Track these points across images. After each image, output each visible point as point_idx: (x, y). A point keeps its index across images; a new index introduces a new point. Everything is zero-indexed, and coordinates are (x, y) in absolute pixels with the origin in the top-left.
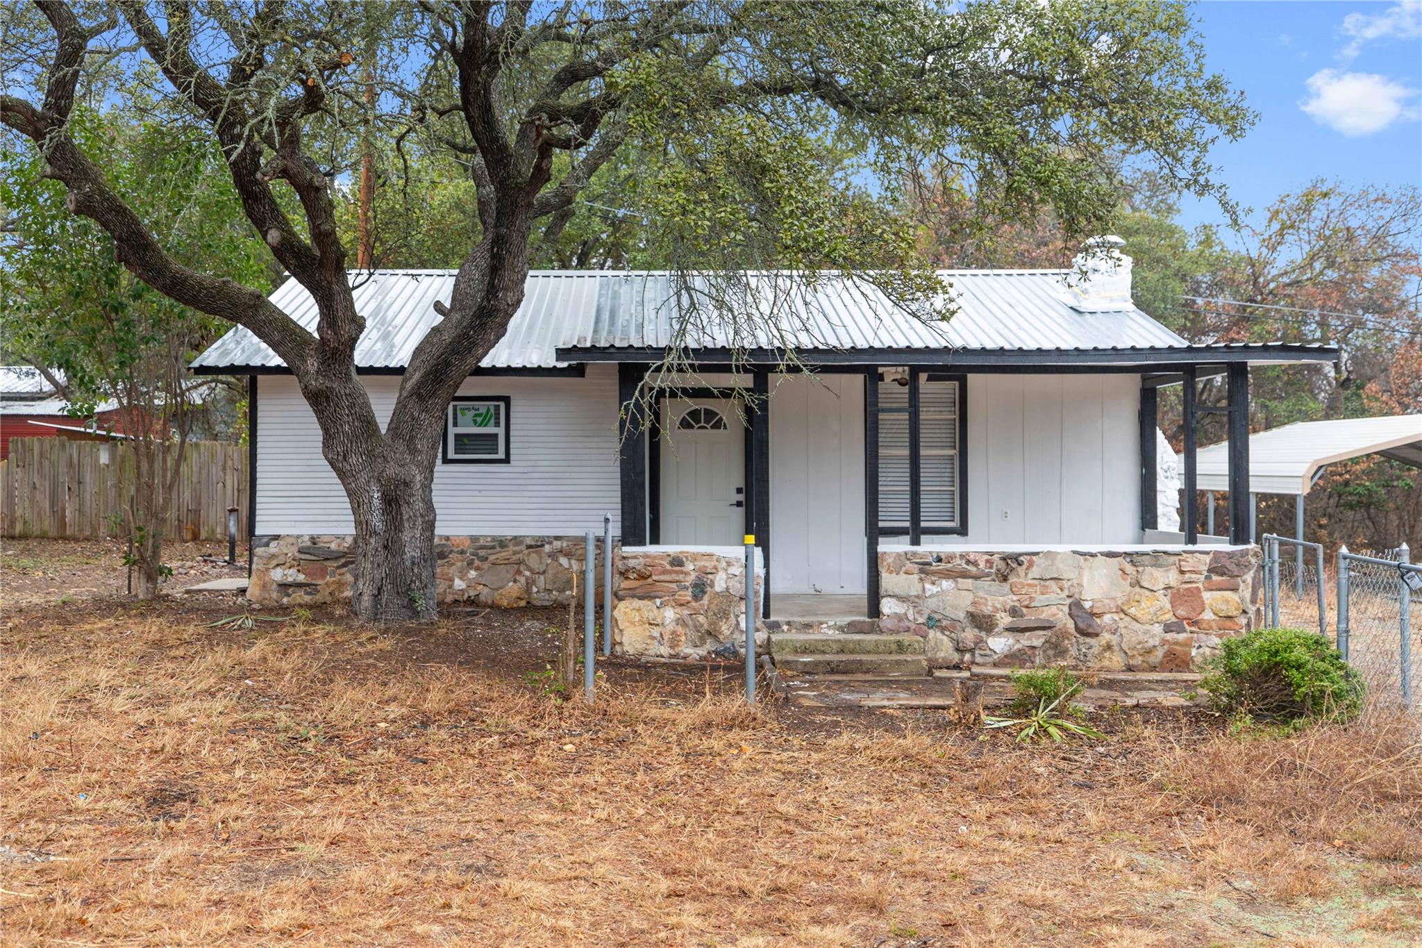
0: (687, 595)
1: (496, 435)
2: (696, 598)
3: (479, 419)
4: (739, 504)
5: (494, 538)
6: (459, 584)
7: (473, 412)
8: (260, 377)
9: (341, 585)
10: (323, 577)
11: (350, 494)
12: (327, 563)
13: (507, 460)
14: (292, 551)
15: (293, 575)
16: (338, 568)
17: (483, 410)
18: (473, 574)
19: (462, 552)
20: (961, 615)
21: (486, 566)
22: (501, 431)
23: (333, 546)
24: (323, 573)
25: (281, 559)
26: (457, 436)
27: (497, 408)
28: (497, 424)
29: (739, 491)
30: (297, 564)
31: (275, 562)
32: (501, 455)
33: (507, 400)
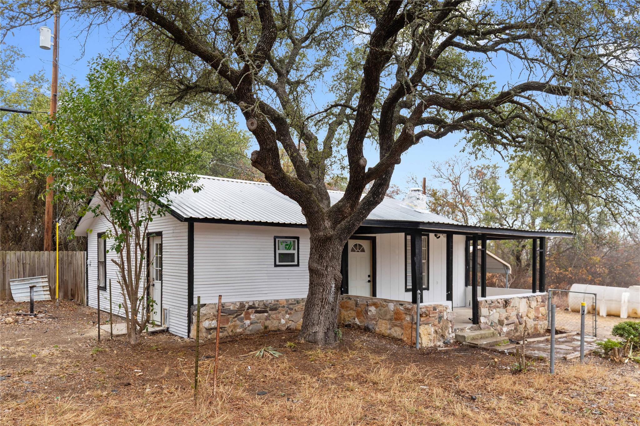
0: (436, 322)
1: (294, 254)
2: (439, 322)
3: (287, 247)
4: (369, 281)
5: (295, 300)
6: (283, 321)
7: (285, 244)
9: (235, 326)
10: (228, 323)
12: (229, 316)
13: (298, 265)
14: (213, 312)
15: (214, 324)
16: (234, 318)
17: (289, 243)
18: (287, 316)
19: (284, 307)
20: (497, 321)
21: (292, 312)
22: (295, 252)
23: (232, 308)
24: (228, 321)
25: (208, 316)
26: (279, 254)
27: (294, 242)
28: (294, 249)
29: (369, 276)
30: (216, 317)
31: (205, 318)
32: (296, 263)
33: (298, 238)
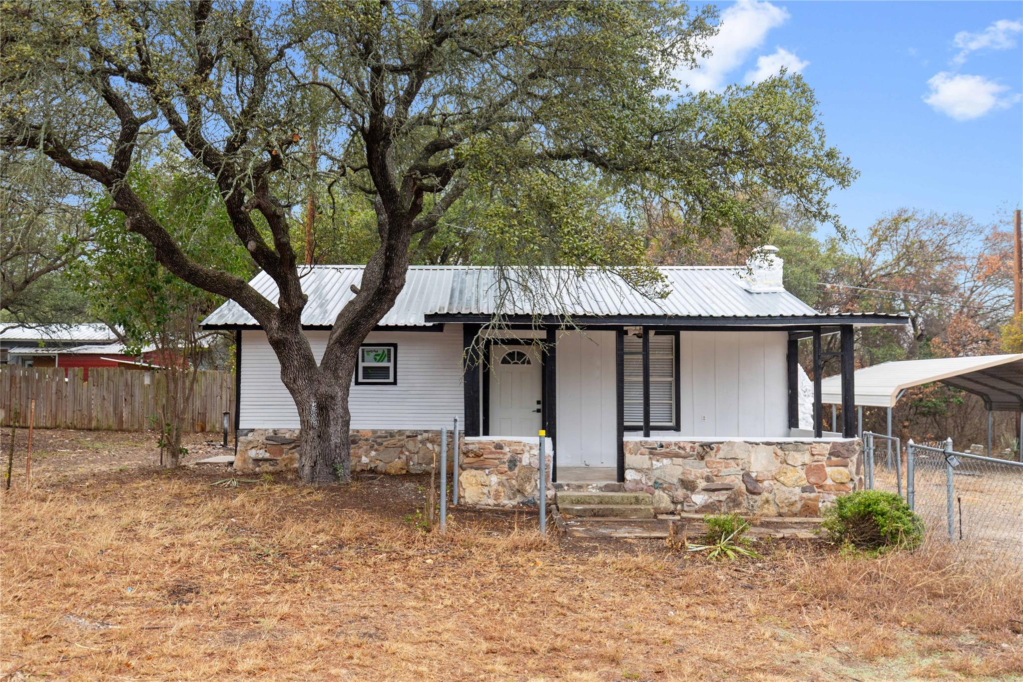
0: (505, 467)
1: (388, 368)
2: (510, 469)
3: (378, 358)
4: (538, 411)
5: (386, 431)
6: (365, 460)
7: (374, 353)
8: (243, 332)
9: (292, 460)
10: (281, 455)
11: (298, 403)
12: (283, 446)
13: (395, 383)
14: (262, 439)
15: (262, 454)
16: (290, 449)
17: (380, 352)
18: (373, 453)
19: (367, 440)
20: (675, 481)
21: (381, 448)
22: (391, 365)
23: (287, 436)
24: (281, 452)
25: (255, 444)
26: (364, 368)
27: (389, 351)
28: (389, 361)
29: (538, 402)
30: (265, 447)
31: (251, 446)
32: (391, 380)
33: (395, 346)
